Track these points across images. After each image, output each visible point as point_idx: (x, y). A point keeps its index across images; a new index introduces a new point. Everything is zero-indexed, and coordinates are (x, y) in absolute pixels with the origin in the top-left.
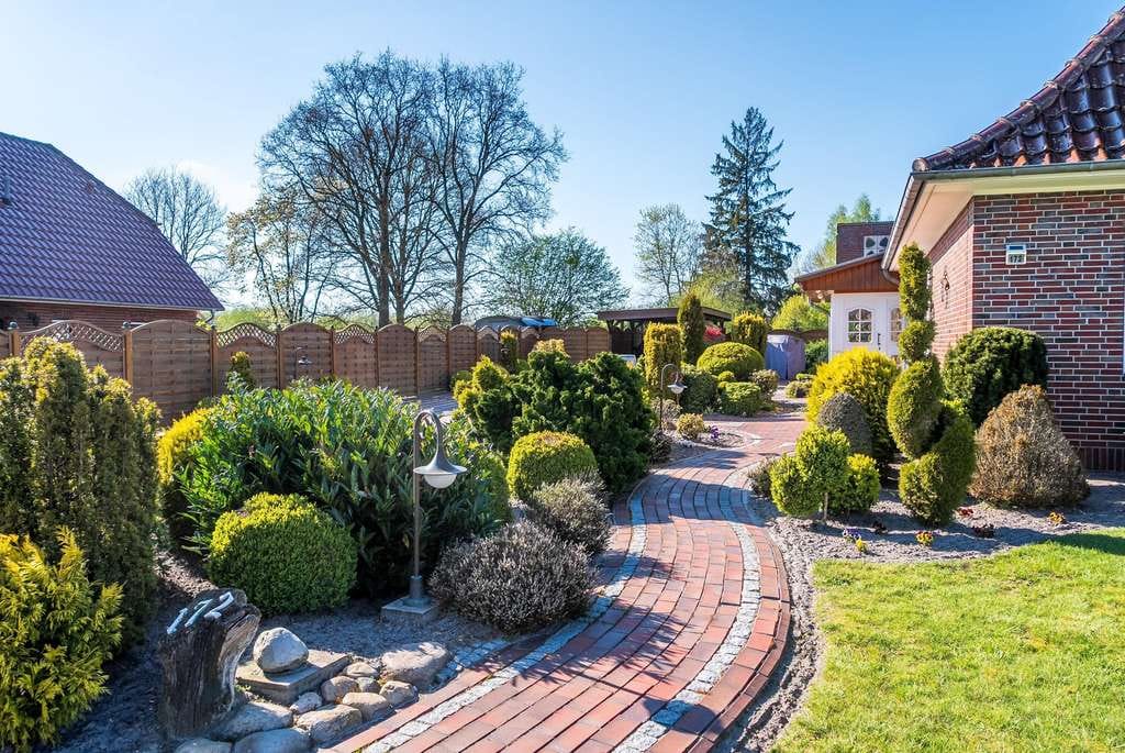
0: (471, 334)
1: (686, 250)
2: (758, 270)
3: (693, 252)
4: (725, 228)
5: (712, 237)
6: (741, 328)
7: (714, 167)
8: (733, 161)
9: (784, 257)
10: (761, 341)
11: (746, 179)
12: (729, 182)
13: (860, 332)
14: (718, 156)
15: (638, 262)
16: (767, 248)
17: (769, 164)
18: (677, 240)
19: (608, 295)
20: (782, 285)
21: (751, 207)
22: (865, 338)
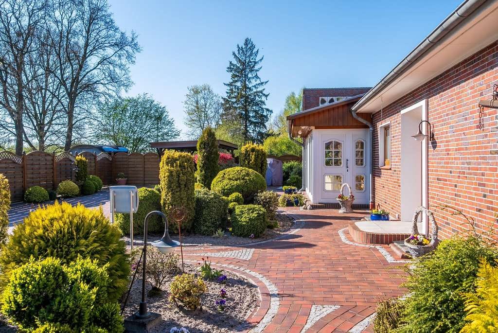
0: (50, 158)
1: (213, 110)
2: (251, 123)
3: (217, 112)
4: (234, 100)
5: (227, 105)
6: (247, 155)
7: (228, 68)
8: (238, 65)
9: (265, 116)
10: (262, 165)
11: (245, 75)
12: (236, 76)
13: (333, 158)
14: (231, 63)
15: (186, 115)
16: (256, 111)
17: (256, 67)
18: (208, 104)
19: (167, 134)
20: (264, 131)
21: (248, 90)
22: (337, 163)
